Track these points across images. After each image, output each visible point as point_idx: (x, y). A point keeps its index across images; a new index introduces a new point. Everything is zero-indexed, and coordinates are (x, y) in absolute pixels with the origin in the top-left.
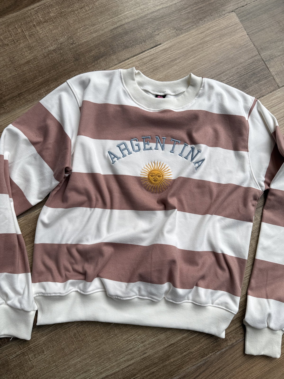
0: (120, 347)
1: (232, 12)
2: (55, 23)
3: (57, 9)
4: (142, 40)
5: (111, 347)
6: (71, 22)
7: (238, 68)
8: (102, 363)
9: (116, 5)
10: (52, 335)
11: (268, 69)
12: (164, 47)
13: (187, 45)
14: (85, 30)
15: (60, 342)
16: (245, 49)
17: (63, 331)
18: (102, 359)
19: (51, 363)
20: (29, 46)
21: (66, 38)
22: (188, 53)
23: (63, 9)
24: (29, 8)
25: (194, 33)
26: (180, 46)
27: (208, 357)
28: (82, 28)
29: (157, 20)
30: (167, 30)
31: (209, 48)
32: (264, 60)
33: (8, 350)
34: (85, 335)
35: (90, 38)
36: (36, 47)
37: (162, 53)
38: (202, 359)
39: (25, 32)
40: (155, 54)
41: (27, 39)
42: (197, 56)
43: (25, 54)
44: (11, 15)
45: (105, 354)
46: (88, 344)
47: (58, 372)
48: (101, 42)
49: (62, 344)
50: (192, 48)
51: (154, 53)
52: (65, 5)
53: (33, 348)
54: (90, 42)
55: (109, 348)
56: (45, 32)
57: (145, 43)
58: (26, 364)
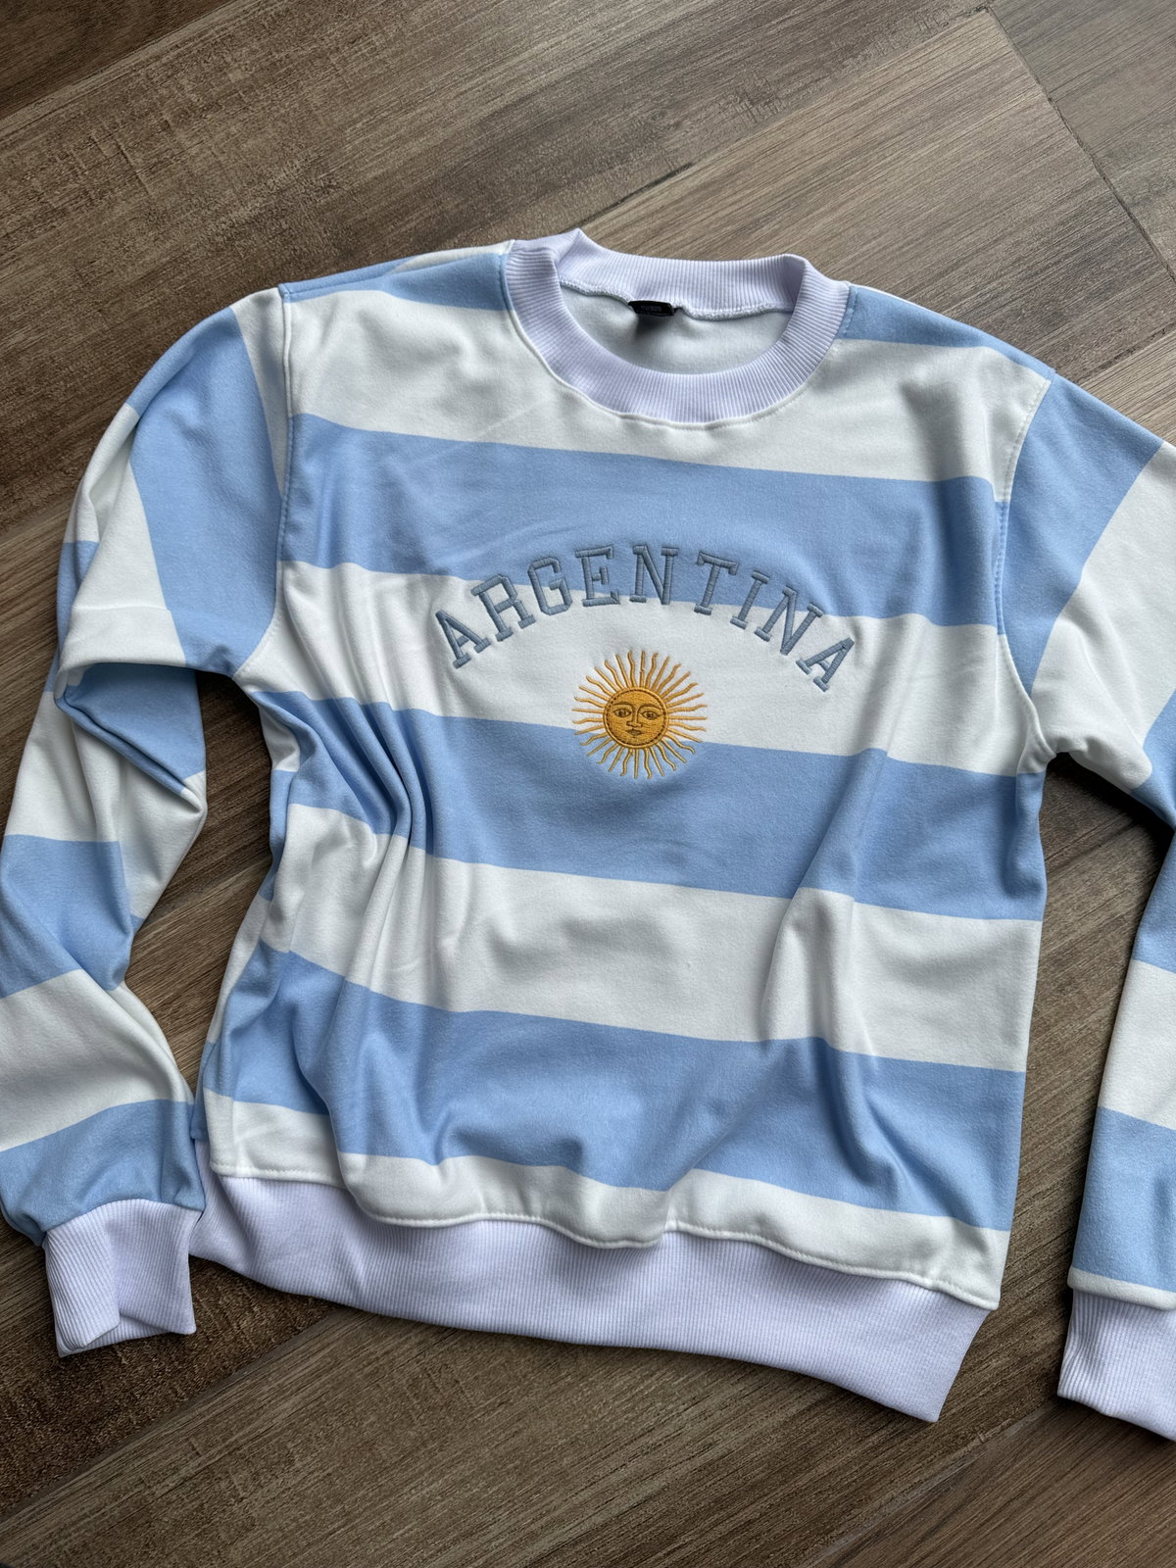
0: (605, 1426)
1: (978, 10)
2: (250, 108)
3: (254, 52)
4: (610, 153)
5: (566, 1426)
6: (317, 100)
7: (1017, 244)
8: (536, 1494)
9: (494, 18)
10: (320, 1391)
11: (1146, 238)
12: (704, 177)
13: (798, 162)
14: (375, 128)
15: (355, 1418)
16: (1043, 161)
17: (367, 1370)
18: (531, 1477)
19: (324, 1505)
20: (148, 210)
21: (298, 167)
22: (808, 192)
23: (277, 51)
24: (142, 55)
25: (823, 111)
26: (773, 165)
27: (973, 1448)
28: (363, 124)
29: (670, 67)
30: (712, 103)
31: (894, 167)
32: (1127, 199)
33: (144, 1460)
34: (457, 1382)
35: (398, 160)
36: (179, 215)
37: (700, 200)
38: (949, 1459)
39: (128, 156)
40: (672, 208)
41: (141, 184)
42: (843, 203)
43: (137, 245)
44: (69, 91)
45: (545, 1457)
46: (470, 1420)
47: (358, 1541)
48: (442, 174)
49: (365, 1423)
50: (821, 171)
51: (665, 202)
52: (289, 34)
53: (245, 1448)
54: (399, 177)
55: (559, 1432)
56: (210, 148)
57: (625, 165)
58: (222, 1515)
